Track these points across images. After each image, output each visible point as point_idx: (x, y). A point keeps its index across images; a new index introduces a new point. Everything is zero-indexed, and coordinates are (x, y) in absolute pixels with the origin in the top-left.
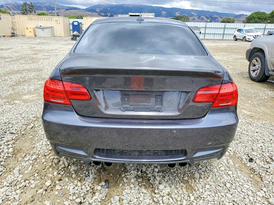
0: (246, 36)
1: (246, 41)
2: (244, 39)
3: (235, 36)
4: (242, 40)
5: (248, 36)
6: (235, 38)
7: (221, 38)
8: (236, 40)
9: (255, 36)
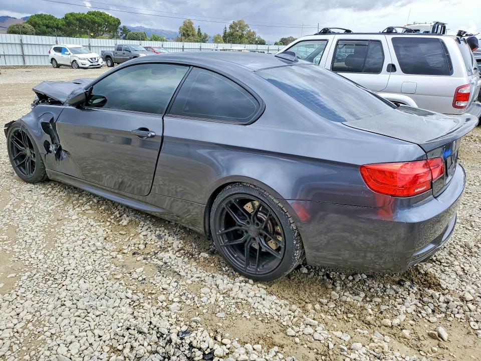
0: (77, 59)
1: (79, 67)
2: (74, 65)
3: (53, 59)
4: (71, 67)
5: (80, 59)
6: (54, 62)
7: (21, 64)
8: (58, 66)
9: (91, 59)
